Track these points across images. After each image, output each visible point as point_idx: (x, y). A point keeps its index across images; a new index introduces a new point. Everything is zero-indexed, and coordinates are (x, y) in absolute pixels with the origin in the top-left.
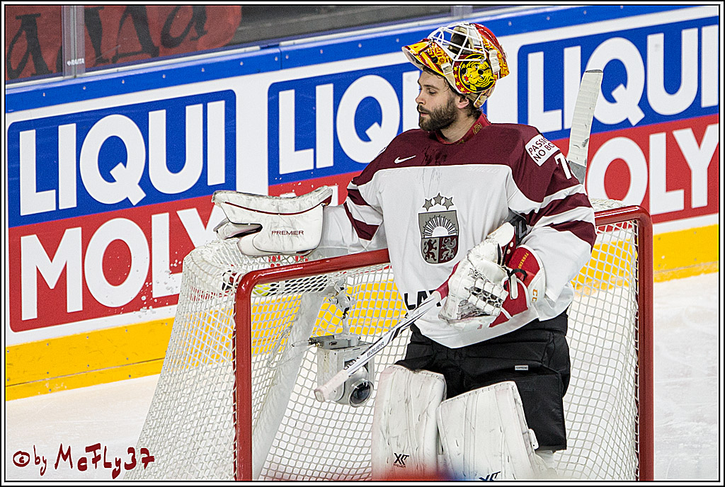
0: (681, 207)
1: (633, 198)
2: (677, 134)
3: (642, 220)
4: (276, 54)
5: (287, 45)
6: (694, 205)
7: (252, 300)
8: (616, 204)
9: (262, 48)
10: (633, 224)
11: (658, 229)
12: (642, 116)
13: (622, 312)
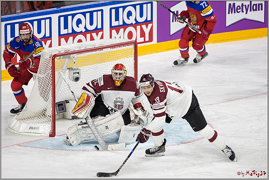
0: (143, 41)
1: (133, 39)
2: (142, 26)
3: (135, 44)
4: (59, 10)
5: (62, 8)
6: (146, 40)
7: (55, 60)
8: (130, 40)
9: (57, 8)
10: (133, 44)
11: (139, 45)
12: (135, 22)
13: (131, 63)
